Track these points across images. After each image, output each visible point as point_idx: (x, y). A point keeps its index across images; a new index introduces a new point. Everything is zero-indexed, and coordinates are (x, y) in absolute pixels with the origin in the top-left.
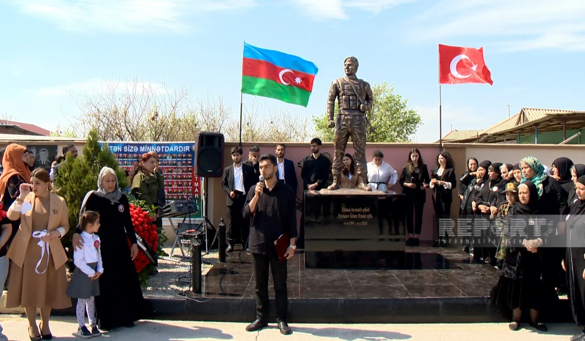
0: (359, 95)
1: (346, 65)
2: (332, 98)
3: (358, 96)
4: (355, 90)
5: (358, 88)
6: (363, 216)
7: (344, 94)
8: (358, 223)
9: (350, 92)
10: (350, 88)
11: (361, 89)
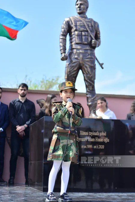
0: (91, 31)
1: (78, 4)
2: (65, 34)
3: (89, 32)
4: (87, 27)
5: (90, 25)
6: (101, 140)
7: (76, 30)
8: (95, 147)
9: (83, 29)
10: (82, 24)
11: (92, 26)
